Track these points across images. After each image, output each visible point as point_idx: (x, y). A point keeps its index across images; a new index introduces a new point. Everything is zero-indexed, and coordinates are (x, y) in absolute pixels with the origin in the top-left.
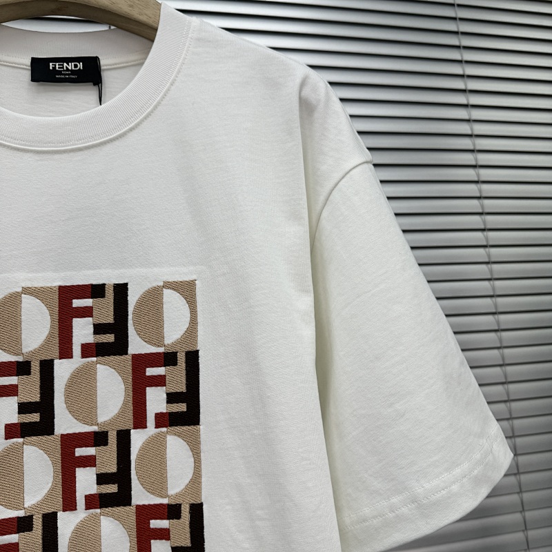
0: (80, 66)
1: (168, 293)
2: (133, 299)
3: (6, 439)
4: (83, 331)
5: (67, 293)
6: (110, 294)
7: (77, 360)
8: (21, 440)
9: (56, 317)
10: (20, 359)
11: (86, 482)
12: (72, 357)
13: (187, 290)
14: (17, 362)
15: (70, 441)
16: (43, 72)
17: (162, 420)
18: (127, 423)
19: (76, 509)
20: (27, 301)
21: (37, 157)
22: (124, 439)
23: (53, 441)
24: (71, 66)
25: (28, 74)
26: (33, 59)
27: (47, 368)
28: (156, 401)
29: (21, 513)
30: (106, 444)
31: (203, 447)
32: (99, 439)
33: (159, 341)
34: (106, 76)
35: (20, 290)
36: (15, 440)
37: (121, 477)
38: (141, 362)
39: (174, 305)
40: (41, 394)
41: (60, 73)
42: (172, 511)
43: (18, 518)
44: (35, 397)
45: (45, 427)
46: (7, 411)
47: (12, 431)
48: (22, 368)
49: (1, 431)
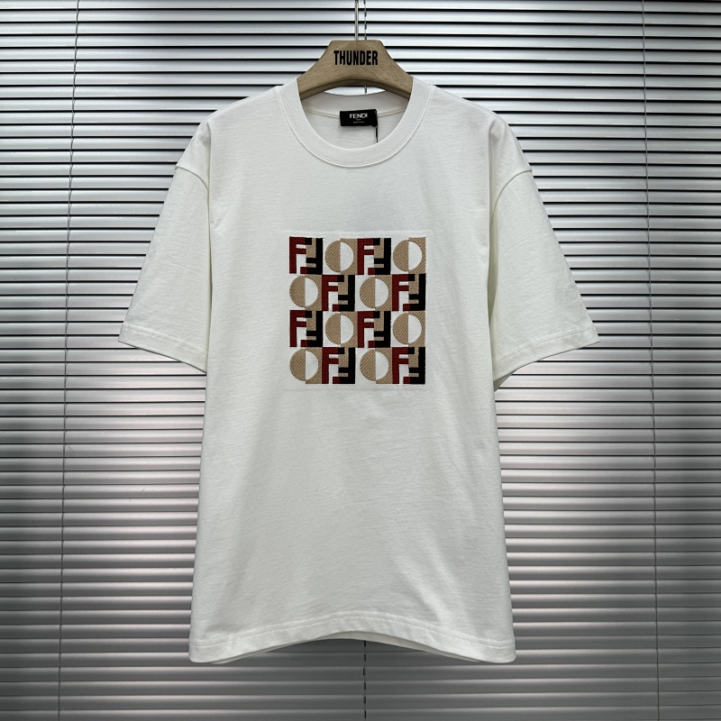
0: (366, 115)
1: (411, 243)
2: (393, 247)
4: (369, 262)
5: (362, 242)
6: (382, 243)
7: (366, 276)
10: (339, 274)
11: (369, 335)
13: (421, 242)
15: (362, 315)
16: (347, 120)
17: (406, 307)
18: (389, 308)
20: (343, 246)
21: (347, 171)
22: (388, 315)
23: (354, 314)
24: (361, 116)
25: (338, 122)
26: (341, 112)
27: (352, 279)
28: (404, 298)
30: (379, 317)
31: (426, 321)
32: (376, 315)
33: (406, 268)
34: (380, 121)
37: (386, 333)
38: (397, 278)
39: (414, 251)
41: (355, 120)
42: (410, 351)
44: (346, 293)
45: (350, 307)
46: (333, 298)
47: (336, 308)
48: (340, 279)
49: (330, 307)
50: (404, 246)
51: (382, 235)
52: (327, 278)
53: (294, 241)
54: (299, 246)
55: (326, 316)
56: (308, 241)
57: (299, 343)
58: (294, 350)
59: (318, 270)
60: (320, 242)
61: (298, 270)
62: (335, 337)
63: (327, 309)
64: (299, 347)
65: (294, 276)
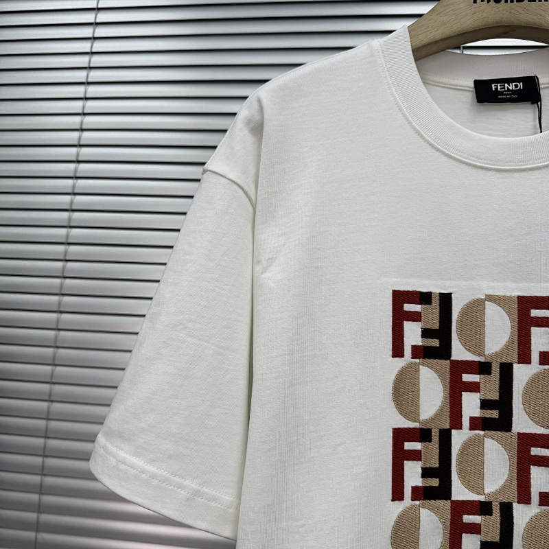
0: (521, 86)
3: (470, 430)
4: (541, 340)
5: (526, 303)
7: (535, 367)
8: (482, 433)
9: (516, 323)
10: (482, 359)
11: (541, 480)
12: (530, 363)
14: (479, 362)
15: (527, 440)
16: (486, 93)
19: (530, 504)
20: (491, 308)
23: (511, 438)
24: (512, 87)
25: (470, 96)
26: (476, 82)
29: (482, 498)
35: (483, 297)
36: (477, 432)
40: (500, 393)
41: (501, 93)
43: (480, 501)
44: (495, 396)
45: (502, 423)
46: (471, 405)
47: (476, 423)
48: (483, 368)
49: (466, 422)
52: (460, 368)
53: (400, 298)
54: (408, 307)
56: (425, 298)
57: (408, 492)
58: (399, 507)
59: (444, 351)
60: (446, 299)
61: (408, 351)
63: (459, 426)
64: (407, 501)
65: (400, 363)
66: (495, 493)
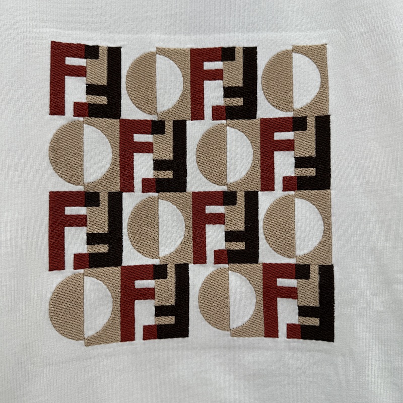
2: (262, 62)
3: (143, 192)
4: (213, 94)
5: (198, 56)
6: (239, 57)
7: (208, 122)
8: (156, 195)
9: (189, 78)
10: (154, 118)
12: (203, 119)
13: (318, 55)
14: (152, 121)
15: (201, 199)
17: (290, 184)
18: (255, 185)
19: (206, 263)
20: (161, 61)
22: (252, 200)
23: (186, 198)
27: (180, 129)
28: (284, 165)
29: (156, 262)
30: (234, 203)
31: (334, 211)
32: (228, 198)
33: (288, 106)
35: (154, 50)
36: (150, 194)
37: (250, 235)
38: (269, 126)
39: (303, 68)
40: (174, 153)
42: (301, 271)
43: (154, 265)
44: (168, 156)
45: (177, 184)
46: (143, 167)
47: (148, 185)
48: (157, 127)
49: (138, 184)
50: (283, 61)
51: (239, 40)
52: (130, 127)
54: (70, 61)
55: (130, 202)
56: (91, 52)
57: (69, 260)
58: (58, 277)
59: (112, 110)
60: (115, 54)
61: (69, 108)
62: (148, 244)
63: (131, 189)
65: (59, 122)
66: (171, 256)
